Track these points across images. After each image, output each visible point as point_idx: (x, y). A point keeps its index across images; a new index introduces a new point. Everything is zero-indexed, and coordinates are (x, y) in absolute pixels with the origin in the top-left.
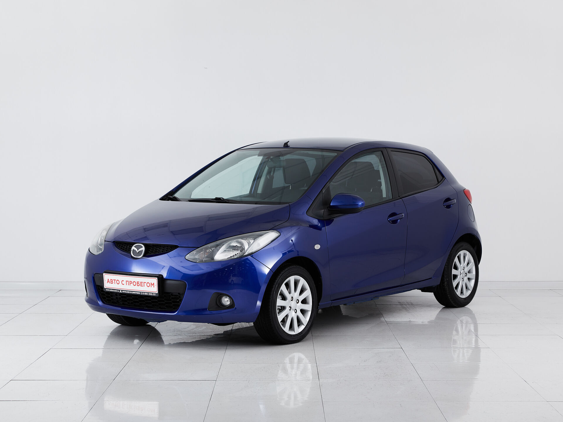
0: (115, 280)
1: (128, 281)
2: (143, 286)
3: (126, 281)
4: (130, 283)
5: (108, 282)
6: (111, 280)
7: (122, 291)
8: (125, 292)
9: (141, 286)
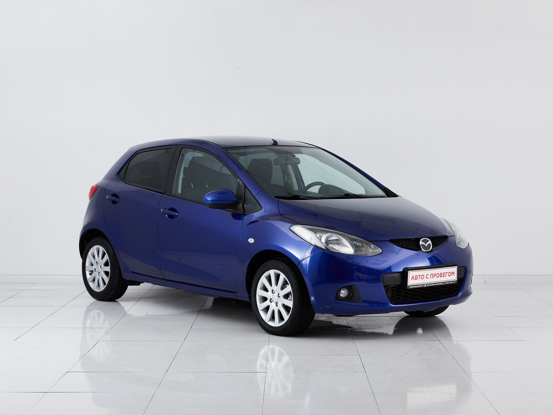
0: (420, 275)
1: (432, 274)
2: (445, 276)
3: (431, 274)
4: (434, 276)
5: (412, 279)
6: (416, 276)
7: (427, 285)
8: (430, 285)
9: (443, 276)
